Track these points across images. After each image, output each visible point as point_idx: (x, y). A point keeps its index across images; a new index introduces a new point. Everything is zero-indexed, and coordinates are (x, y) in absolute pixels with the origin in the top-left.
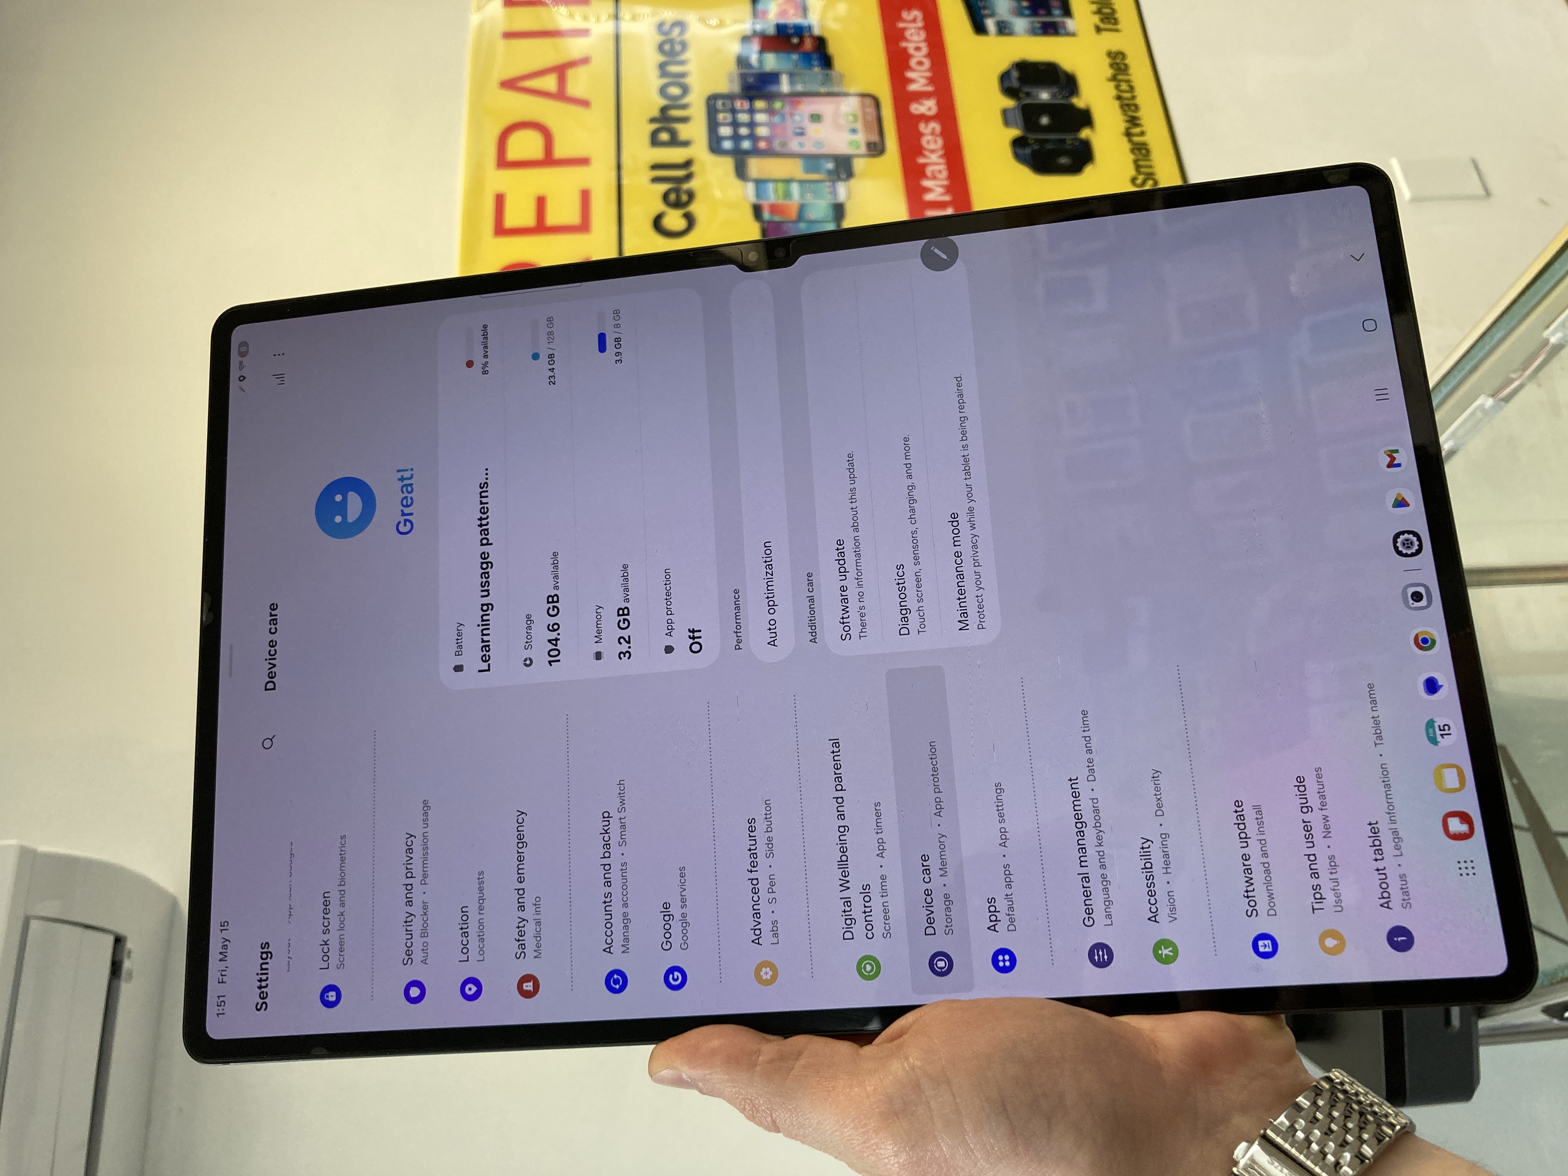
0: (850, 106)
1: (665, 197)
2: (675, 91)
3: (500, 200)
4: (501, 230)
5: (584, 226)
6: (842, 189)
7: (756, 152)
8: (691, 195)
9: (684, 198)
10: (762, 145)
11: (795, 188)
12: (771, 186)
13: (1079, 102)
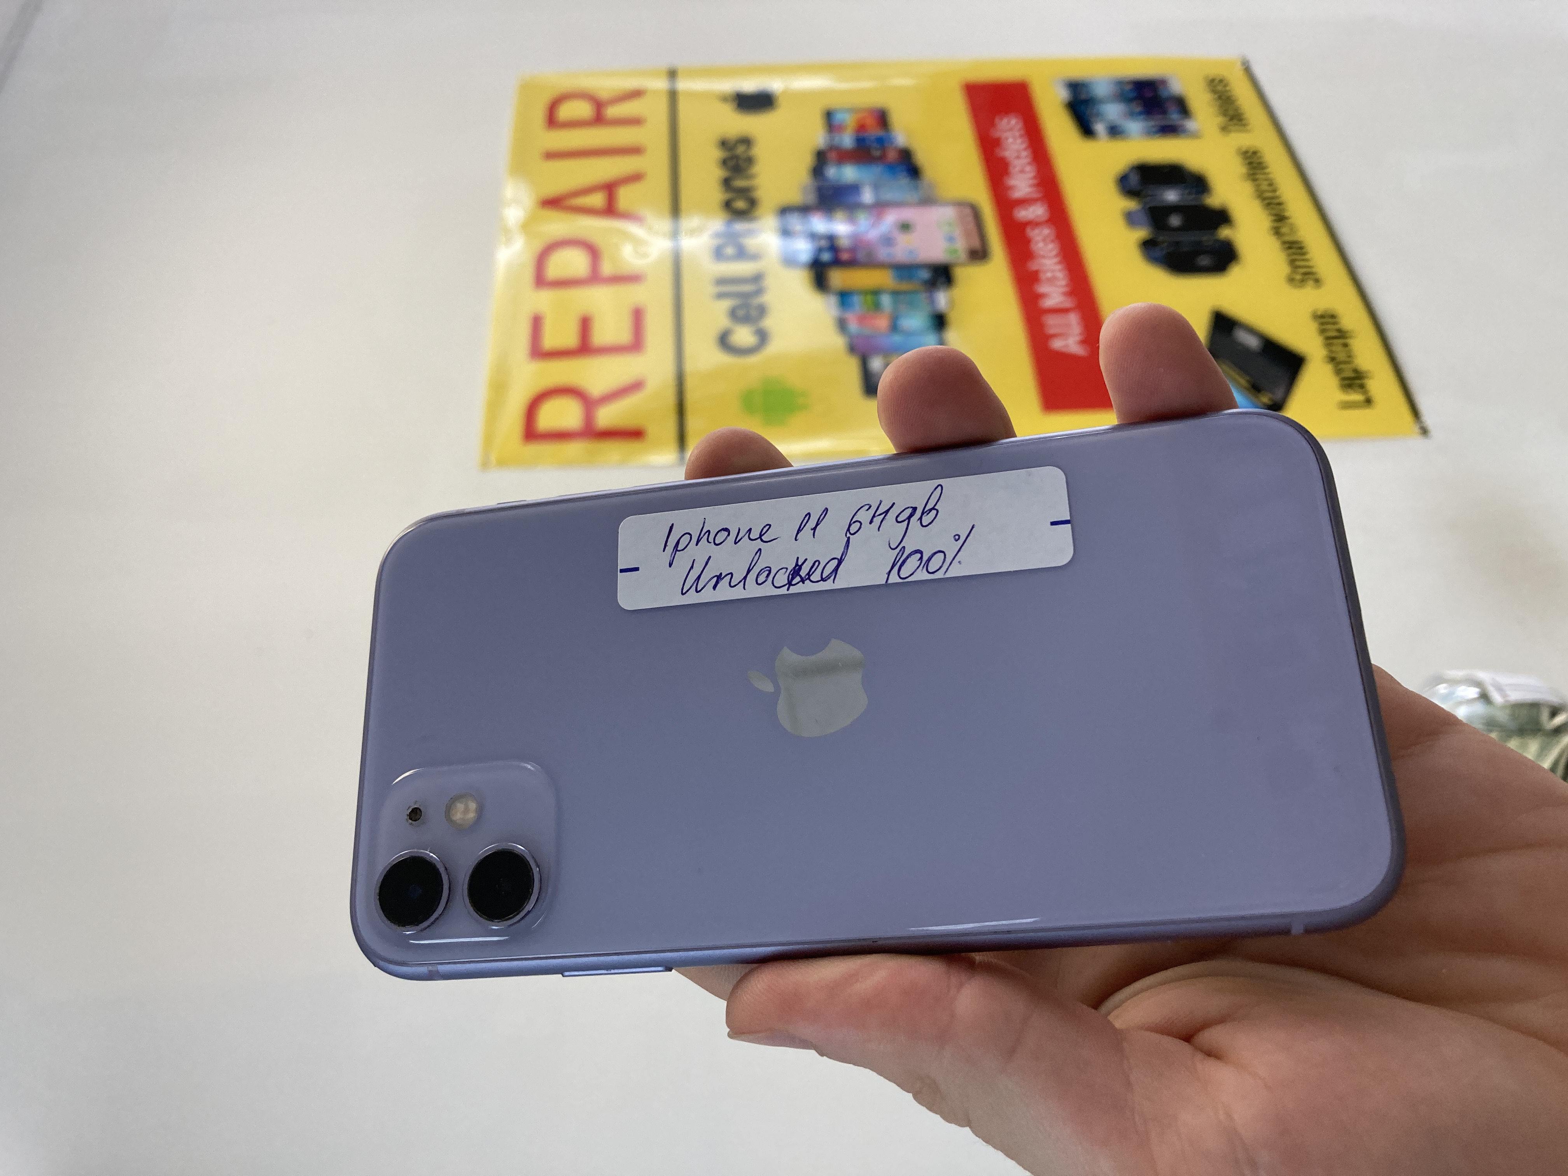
0: (945, 214)
1: (733, 314)
2: (740, 204)
3: (537, 323)
4: (538, 352)
5: (636, 344)
6: (942, 299)
7: (837, 262)
8: (762, 311)
9: (754, 313)
10: (845, 256)
11: (886, 300)
12: (856, 299)
13: (1215, 200)
